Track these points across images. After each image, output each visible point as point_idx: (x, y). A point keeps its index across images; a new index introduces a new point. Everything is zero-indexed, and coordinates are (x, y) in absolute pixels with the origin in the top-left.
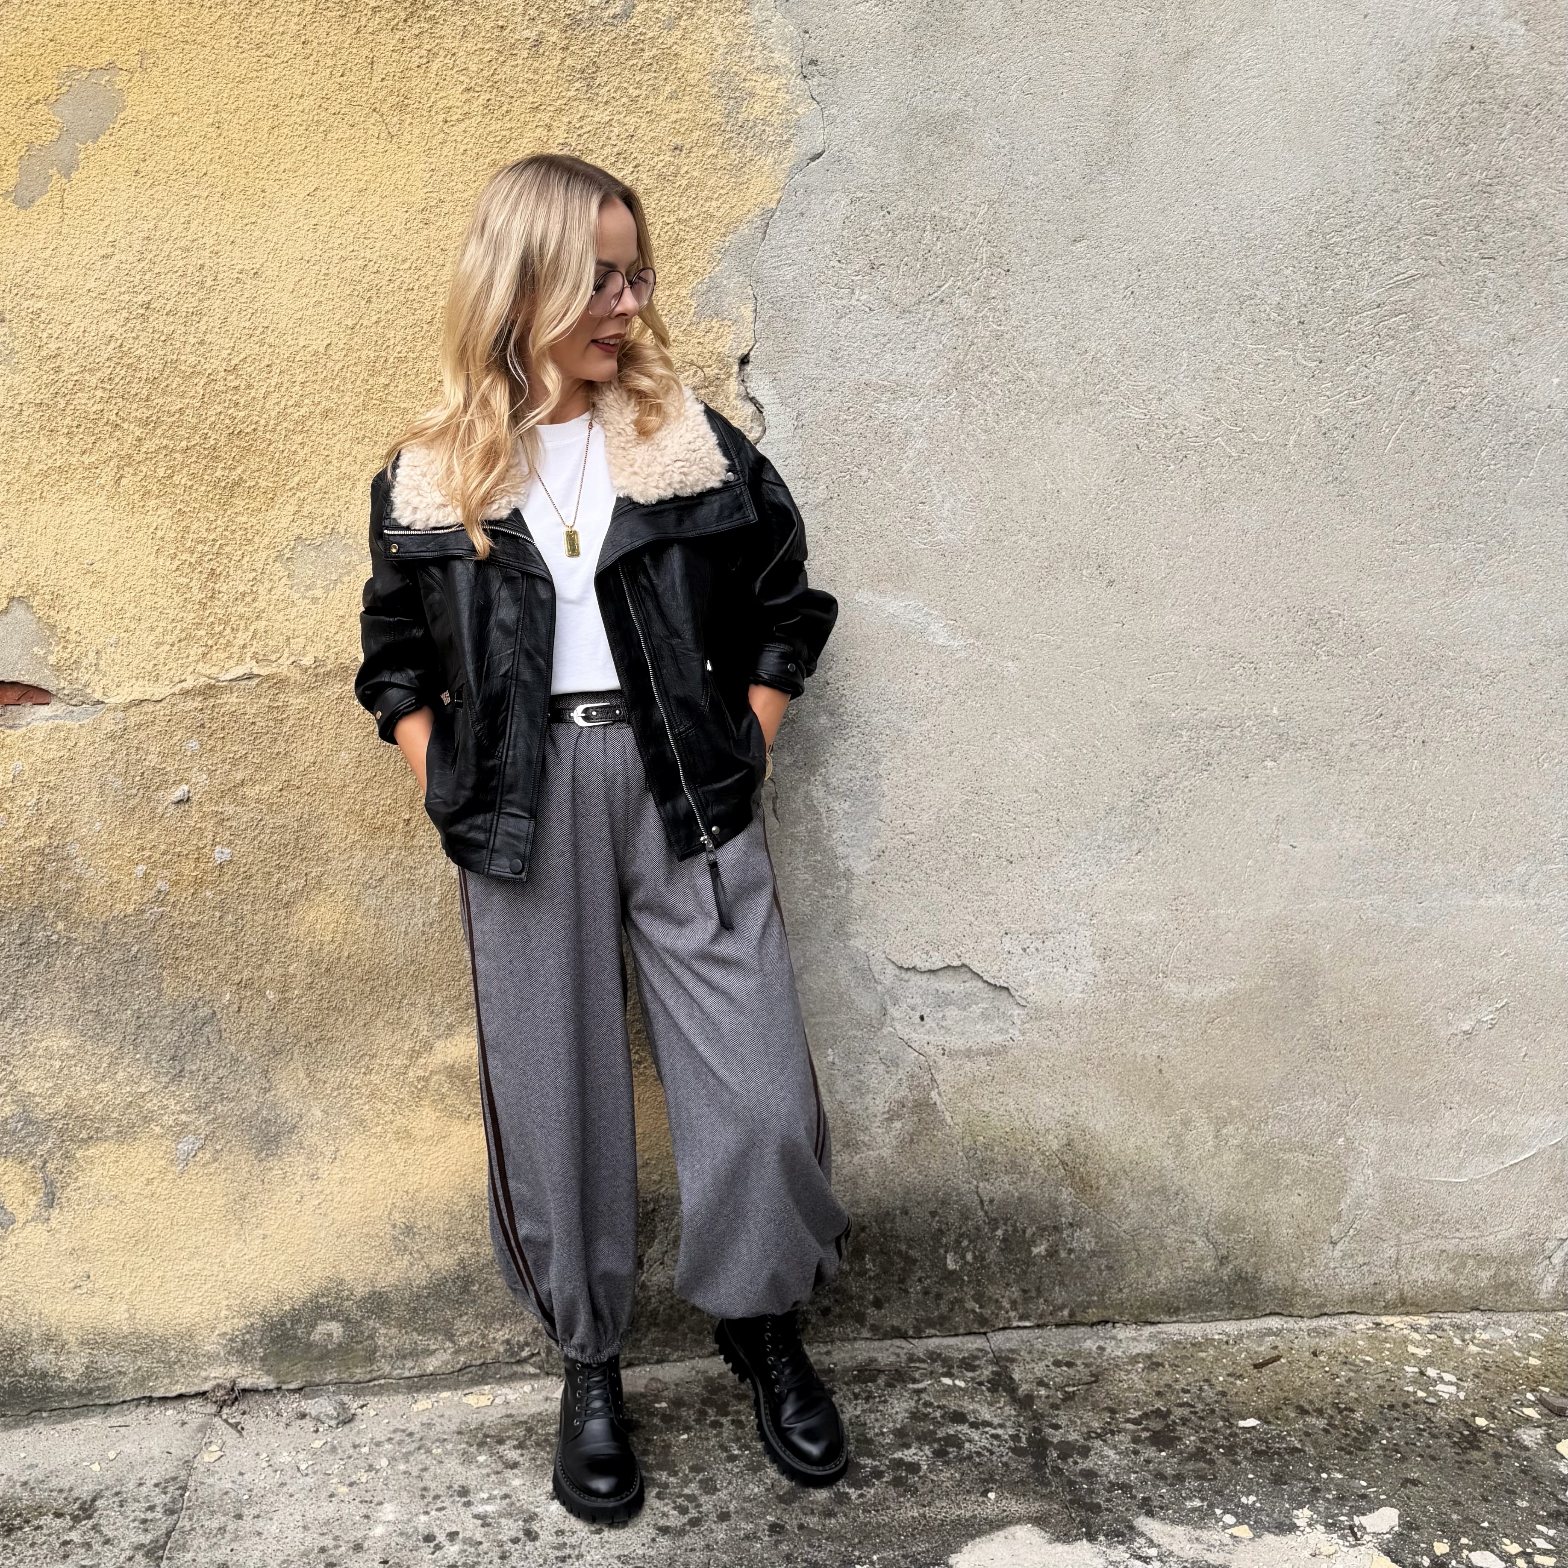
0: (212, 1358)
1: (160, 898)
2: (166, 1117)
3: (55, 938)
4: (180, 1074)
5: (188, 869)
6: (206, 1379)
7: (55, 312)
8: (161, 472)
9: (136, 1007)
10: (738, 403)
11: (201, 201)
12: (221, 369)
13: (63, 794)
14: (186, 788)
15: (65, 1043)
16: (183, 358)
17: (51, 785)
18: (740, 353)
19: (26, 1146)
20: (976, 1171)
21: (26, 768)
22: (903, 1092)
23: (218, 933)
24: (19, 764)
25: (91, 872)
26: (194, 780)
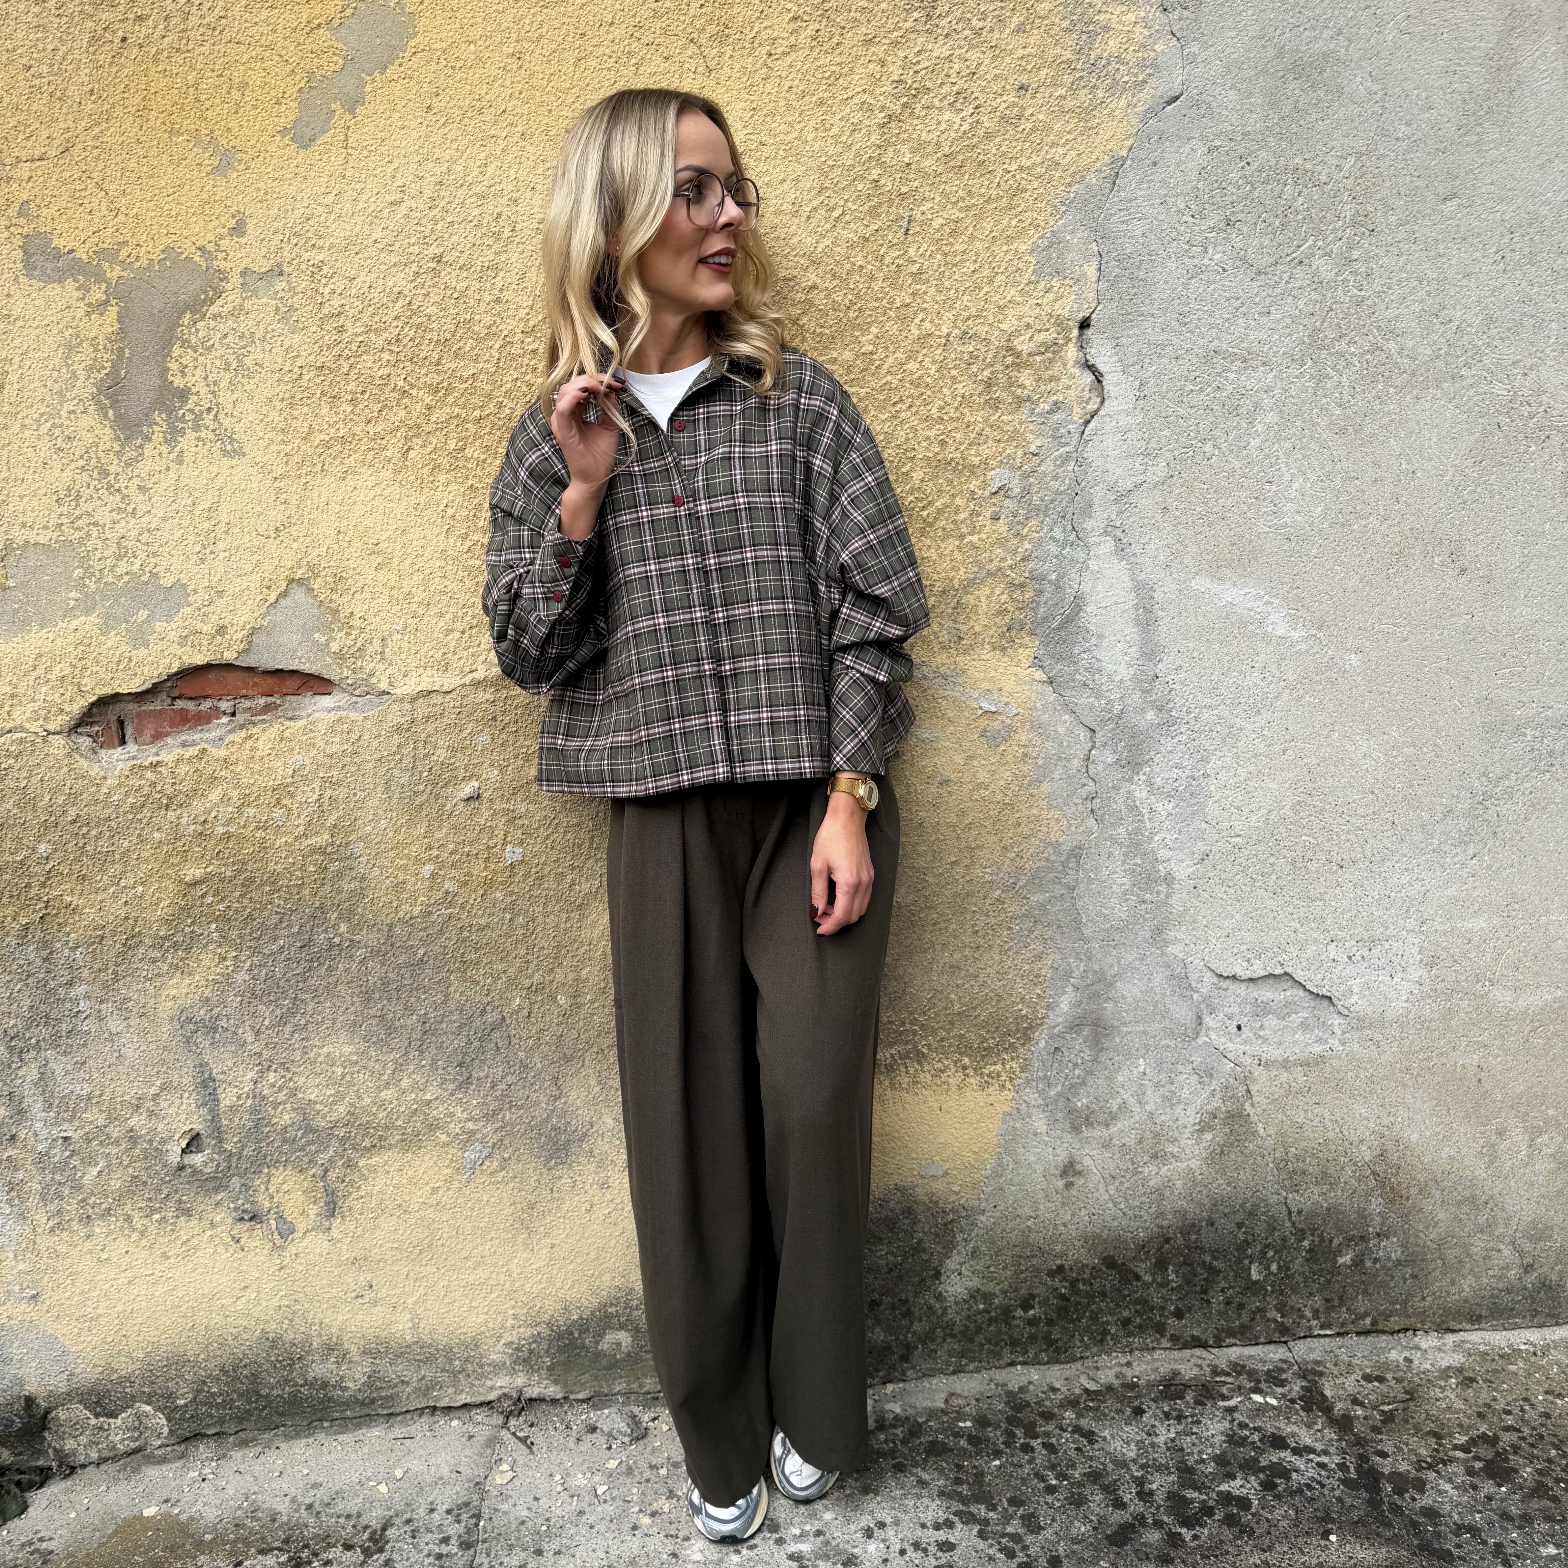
0: (498, 1368)
1: (448, 899)
2: (452, 1126)
3: (337, 940)
4: (468, 1080)
5: (478, 869)
6: (492, 1388)
7: (338, 264)
8: (452, 444)
9: (422, 1012)
10: (1076, 371)
11: (500, 141)
12: (518, 331)
13: (346, 790)
14: (476, 784)
15: (348, 1049)
16: (477, 317)
17: (334, 780)
18: (1081, 315)
19: (307, 1155)
20: (1286, 1182)
21: (307, 762)
22: (1216, 1103)
23: (508, 936)
24: (299, 758)
25: (376, 871)
26: (484, 776)
